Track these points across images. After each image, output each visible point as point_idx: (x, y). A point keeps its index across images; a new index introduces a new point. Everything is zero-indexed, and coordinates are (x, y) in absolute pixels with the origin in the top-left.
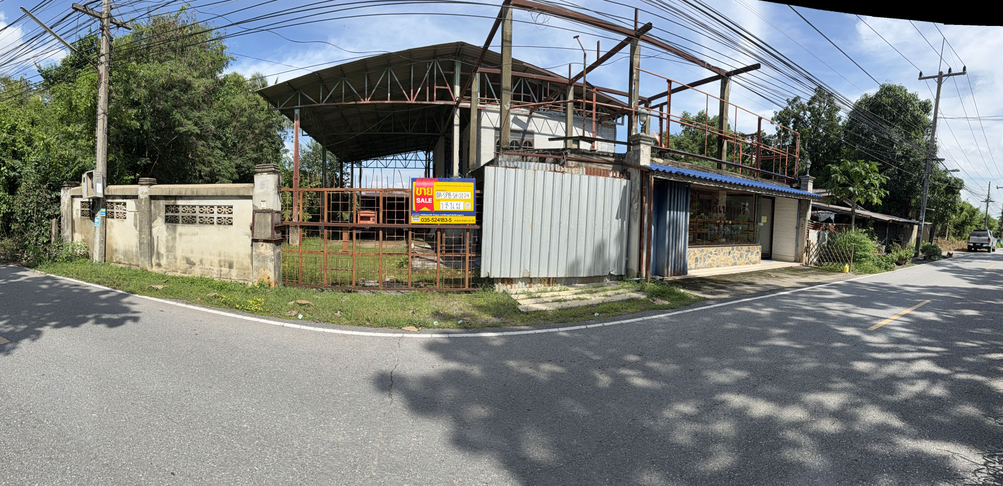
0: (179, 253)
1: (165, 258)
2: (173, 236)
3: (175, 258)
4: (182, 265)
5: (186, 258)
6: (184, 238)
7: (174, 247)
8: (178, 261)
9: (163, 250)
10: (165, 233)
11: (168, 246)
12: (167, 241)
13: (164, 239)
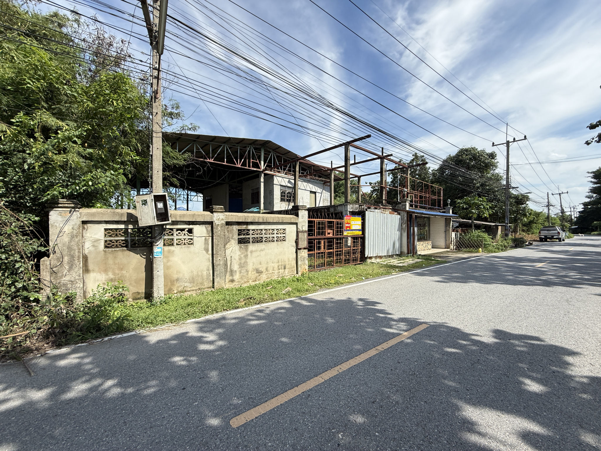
0: (250, 267)
1: (238, 273)
2: (246, 253)
3: (247, 271)
4: (252, 275)
5: (256, 269)
6: (254, 254)
7: (246, 263)
8: (250, 273)
9: (236, 267)
10: (238, 253)
11: (240, 263)
12: (240, 259)
13: (237, 257)
